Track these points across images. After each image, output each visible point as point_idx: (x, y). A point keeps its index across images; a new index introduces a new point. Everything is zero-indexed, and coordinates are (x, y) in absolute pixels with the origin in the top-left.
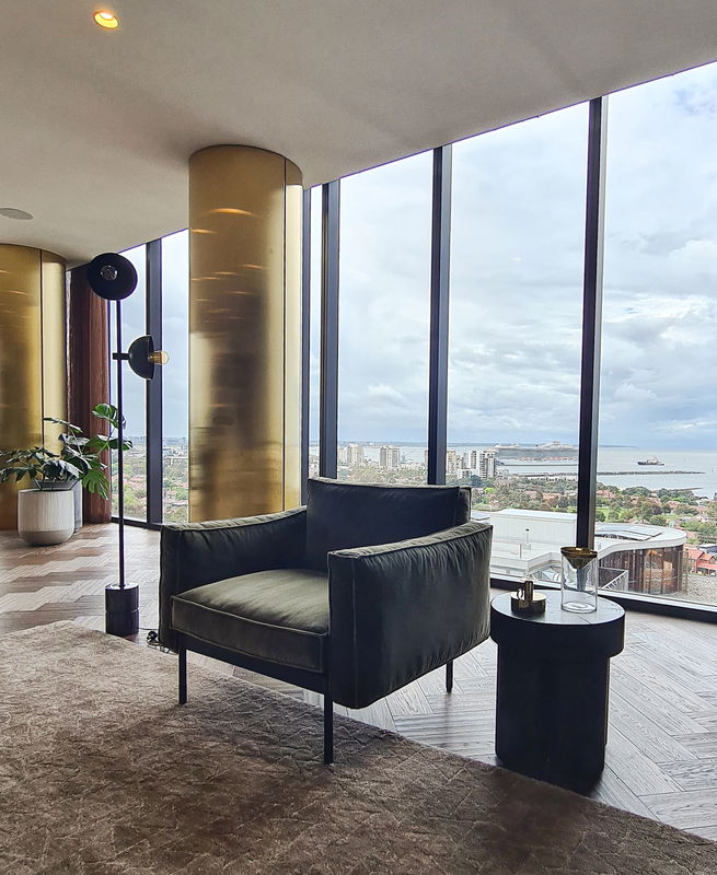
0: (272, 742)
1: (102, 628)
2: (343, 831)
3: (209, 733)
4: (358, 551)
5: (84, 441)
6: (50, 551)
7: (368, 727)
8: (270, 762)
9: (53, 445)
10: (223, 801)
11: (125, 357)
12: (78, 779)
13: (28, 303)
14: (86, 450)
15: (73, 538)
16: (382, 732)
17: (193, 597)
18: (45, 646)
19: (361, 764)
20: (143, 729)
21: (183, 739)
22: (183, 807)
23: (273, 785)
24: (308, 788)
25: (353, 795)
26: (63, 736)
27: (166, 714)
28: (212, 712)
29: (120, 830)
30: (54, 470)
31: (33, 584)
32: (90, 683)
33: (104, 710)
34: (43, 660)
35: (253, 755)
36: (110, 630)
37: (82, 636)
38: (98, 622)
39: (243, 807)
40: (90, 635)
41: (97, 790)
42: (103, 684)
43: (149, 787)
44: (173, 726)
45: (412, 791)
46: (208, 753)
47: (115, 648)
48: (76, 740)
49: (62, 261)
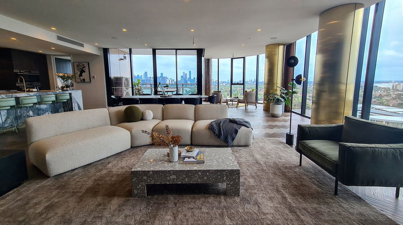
0: (320, 183)
1: (285, 142)
2: (334, 211)
3: (305, 175)
4: (349, 144)
5: (286, 91)
6: (276, 119)
7: (353, 193)
8: (319, 188)
9: (279, 93)
10: (305, 190)
11: (295, 80)
12: (277, 172)
13: (276, 55)
14: (286, 94)
15: (282, 116)
16: (358, 196)
17: (304, 143)
18: (273, 143)
19: (346, 200)
20: (290, 168)
21: (299, 173)
22: (296, 187)
23: (318, 193)
24: (327, 198)
25: (340, 206)
26: (275, 163)
27: (296, 167)
28: (307, 170)
29: (283, 185)
30: (278, 100)
31: (271, 127)
32: (281, 154)
33: (283, 161)
34: (272, 146)
35: (315, 184)
36: (287, 143)
37: (280, 143)
38: (284, 140)
39: (309, 193)
40: (283, 143)
41: (280, 175)
42: (283, 155)
43: (290, 180)
44: (297, 170)
45: (361, 214)
46: (304, 179)
47: (287, 148)
48: (276, 164)
49: (284, 45)
